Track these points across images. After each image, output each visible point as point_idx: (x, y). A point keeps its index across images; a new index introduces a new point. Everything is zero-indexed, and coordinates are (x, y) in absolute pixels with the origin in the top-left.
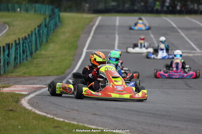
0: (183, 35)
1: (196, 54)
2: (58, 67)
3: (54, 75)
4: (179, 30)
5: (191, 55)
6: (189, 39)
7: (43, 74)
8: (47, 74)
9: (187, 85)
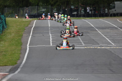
0: (100, 33)
1: (112, 47)
2: (11, 59)
3: (9, 65)
4: (97, 29)
5: (108, 48)
6: (105, 35)
7: (1, 65)
8: (4, 64)
9: (111, 70)
